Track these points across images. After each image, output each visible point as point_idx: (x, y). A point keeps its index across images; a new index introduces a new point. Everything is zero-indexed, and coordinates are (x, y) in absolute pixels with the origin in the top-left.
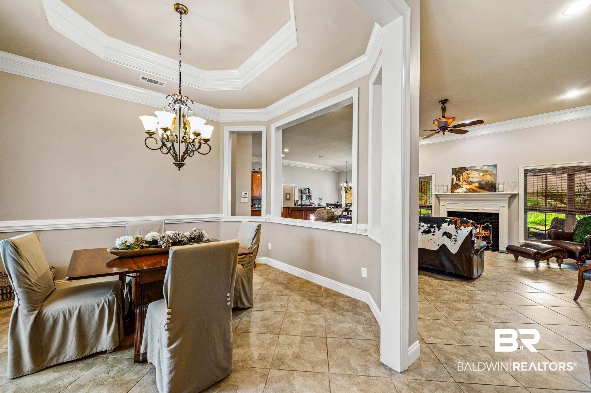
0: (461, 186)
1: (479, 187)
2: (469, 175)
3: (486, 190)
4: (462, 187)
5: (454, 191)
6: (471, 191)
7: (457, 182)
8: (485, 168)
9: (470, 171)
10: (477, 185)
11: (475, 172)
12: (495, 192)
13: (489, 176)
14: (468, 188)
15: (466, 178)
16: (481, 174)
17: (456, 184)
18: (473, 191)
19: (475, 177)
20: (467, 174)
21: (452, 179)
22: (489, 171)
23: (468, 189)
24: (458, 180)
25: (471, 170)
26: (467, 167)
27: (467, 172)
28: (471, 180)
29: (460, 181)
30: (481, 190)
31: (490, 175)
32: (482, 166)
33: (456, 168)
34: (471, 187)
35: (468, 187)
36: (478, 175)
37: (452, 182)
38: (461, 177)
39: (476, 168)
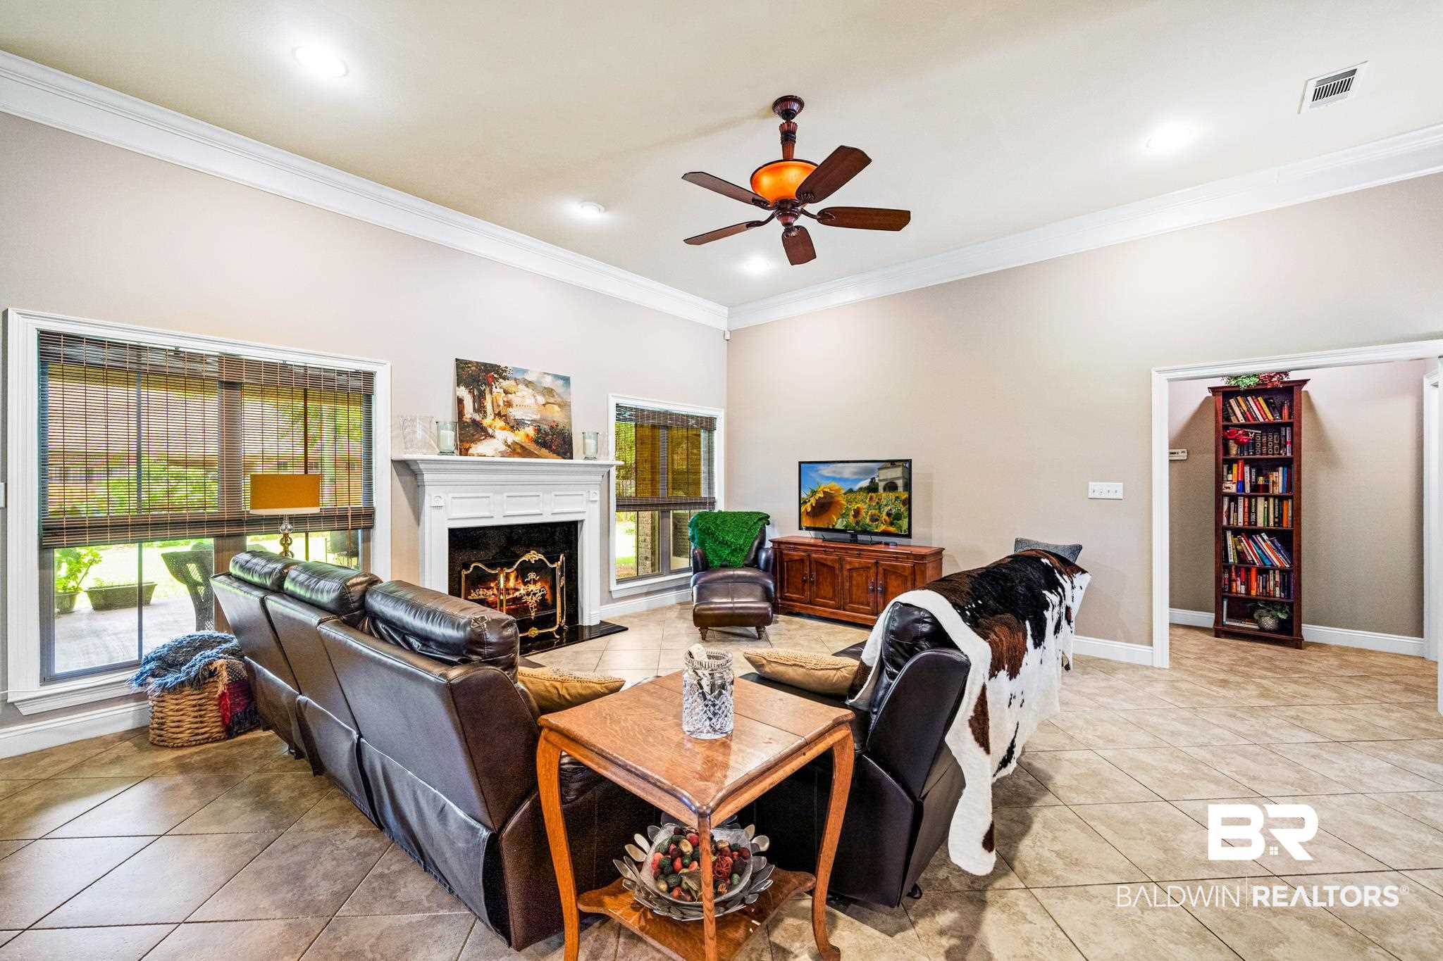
0: (490, 431)
1: (536, 442)
2: (510, 395)
3: (555, 452)
4: (492, 437)
5: (467, 450)
6: (518, 453)
7: (477, 417)
8: (548, 382)
9: (512, 382)
10: (530, 431)
11: (526, 389)
12: (571, 458)
13: (556, 408)
14: (510, 442)
15: (501, 404)
16: (541, 400)
17: (474, 421)
18: (525, 452)
19: (526, 405)
20: (506, 392)
21: (460, 401)
22: (557, 394)
23: (509, 446)
24: (480, 409)
25: (515, 380)
26: (503, 366)
27: (505, 383)
28: (515, 413)
29: (485, 412)
30: (544, 451)
31: (560, 406)
32: (541, 373)
33: (470, 362)
34: (517, 439)
35: (511, 437)
36: (533, 400)
37: (461, 413)
38: (488, 397)
39: (529, 377)
